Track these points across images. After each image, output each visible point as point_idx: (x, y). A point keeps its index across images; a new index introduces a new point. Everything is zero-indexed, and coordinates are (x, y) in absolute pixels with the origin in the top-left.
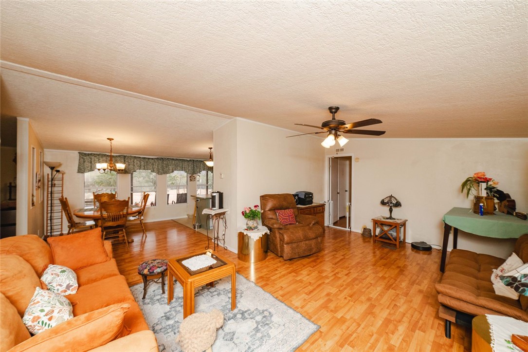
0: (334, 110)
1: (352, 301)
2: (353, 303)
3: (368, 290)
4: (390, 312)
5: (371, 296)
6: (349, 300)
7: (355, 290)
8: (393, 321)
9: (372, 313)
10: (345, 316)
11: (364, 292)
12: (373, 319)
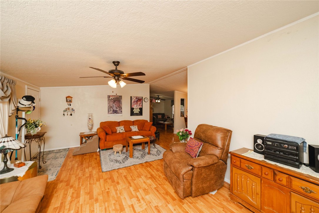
0: (116, 63)
1: (104, 190)
2: (102, 190)
3: (104, 207)
4: (79, 204)
5: (98, 204)
6: (106, 190)
7: (111, 199)
8: (75, 200)
9: (89, 194)
10: (99, 182)
11: (105, 204)
12: (86, 191)
